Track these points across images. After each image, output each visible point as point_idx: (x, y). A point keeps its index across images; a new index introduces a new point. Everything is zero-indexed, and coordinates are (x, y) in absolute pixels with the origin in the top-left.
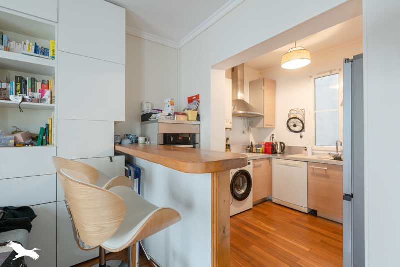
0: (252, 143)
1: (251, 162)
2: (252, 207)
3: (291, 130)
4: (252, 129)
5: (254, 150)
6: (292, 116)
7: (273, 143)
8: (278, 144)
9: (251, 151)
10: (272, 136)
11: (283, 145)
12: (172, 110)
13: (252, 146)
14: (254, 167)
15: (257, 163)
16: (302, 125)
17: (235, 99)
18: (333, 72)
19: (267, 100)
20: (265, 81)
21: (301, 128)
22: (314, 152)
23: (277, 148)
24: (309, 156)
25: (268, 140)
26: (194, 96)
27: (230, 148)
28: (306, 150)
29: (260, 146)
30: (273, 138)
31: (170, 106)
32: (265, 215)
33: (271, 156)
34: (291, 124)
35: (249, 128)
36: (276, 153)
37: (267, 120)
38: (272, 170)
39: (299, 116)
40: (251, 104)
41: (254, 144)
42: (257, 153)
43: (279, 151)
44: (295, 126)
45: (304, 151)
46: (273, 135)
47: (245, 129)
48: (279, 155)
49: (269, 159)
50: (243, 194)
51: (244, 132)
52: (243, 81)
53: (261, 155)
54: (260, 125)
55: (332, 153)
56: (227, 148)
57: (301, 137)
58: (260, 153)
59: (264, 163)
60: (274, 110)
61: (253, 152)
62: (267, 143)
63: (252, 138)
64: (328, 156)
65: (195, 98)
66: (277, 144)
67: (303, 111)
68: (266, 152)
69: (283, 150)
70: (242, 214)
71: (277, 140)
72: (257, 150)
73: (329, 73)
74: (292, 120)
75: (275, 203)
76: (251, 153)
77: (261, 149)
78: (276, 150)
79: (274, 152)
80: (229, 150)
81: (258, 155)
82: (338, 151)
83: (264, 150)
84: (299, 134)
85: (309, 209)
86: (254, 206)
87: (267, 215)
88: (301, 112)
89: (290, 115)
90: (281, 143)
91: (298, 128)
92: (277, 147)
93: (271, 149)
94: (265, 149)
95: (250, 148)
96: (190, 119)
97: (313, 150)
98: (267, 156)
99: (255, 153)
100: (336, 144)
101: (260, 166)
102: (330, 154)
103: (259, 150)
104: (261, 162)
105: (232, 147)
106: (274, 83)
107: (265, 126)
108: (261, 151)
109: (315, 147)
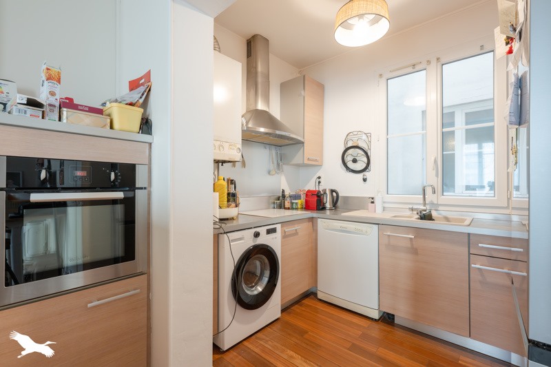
0: (283, 191)
1: (278, 227)
2: (279, 315)
3: (347, 168)
4: (285, 167)
5: (287, 204)
6: (350, 144)
7: (319, 191)
8: (328, 192)
9: (281, 206)
10: (318, 180)
11: (334, 194)
12: (52, 94)
13: (284, 196)
14: (285, 236)
15: (289, 229)
16: (365, 160)
17: (252, 108)
18: (417, 68)
19: (310, 115)
20: (306, 82)
21: (364, 166)
22: (386, 205)
23: (325, 200)
24: (378, 213)
25: (311, 186)
26: (141, 78)
27: (235, 201)
28: (373, 202)
29: (297, 197)
30: (319, 182)
31: (46, 82)
32: (302, 333)
33: (314, 214)
34: (349, 159)
35: (278, 165)
36: (324, 208)
37: (309, 151)
38: (316, 240)
39: (361, 144)
40: (282, 122)
41: (287, 193)
42: (293, 209)
43: (328, 205)
44: (355, 161)
45: (370, 205)
46: (319, 178)
47: (272, 167)
48: (328, 212)
49: (312, 219)
50: (261, 293)
51: (269, 173)
52: (267, 77)
53: (299, 212)
54: (297, 159)
55: (415, 207)
56: (228, 201)
57: (365, 180)
58: (297, 209)
59: (303, 228)
60: (321, 135)
61: (285, 208)
62: (309, 191)
63: (283, 183)
64: (409, 213)
65: (143, 81)
66: (325, 193)
67: (368, 135)
68: (307, 207)
69: (335, 204)
70: (259, 335)
71: (326, 186)
72: (292, 203)
73: (410, 69)
74: (350, 151)
75: (321, 300)
76: (282, 210)
77: (299, 201)
78: (324, 204)
79: (321, 207)
80: (233, 205)
81: (294, 212)
82: (425, 204)
83: (304, 204)
84: (360, 176)
85: (380, 311)
86: (283, 311)
87: (307, 332)
88: (364, 137)
89: (346, 142)
90: (332, 191)
91: (360, 166)
92: (325, 198)
93: (315, 202)
94: (306, 201)
95: (280, 201)
96: (116, 125)
97: (384, 202)
98: (309, 214)
99: (289, 209)
100: (421, 192)
101: (296, 233)
102: (412, 210)
103: (296, 203)
104: (297, 227)
105: (241, 200)
106: (321, 87)
107: (306, 162)
108: (299, 206)
109: (388, 198)
